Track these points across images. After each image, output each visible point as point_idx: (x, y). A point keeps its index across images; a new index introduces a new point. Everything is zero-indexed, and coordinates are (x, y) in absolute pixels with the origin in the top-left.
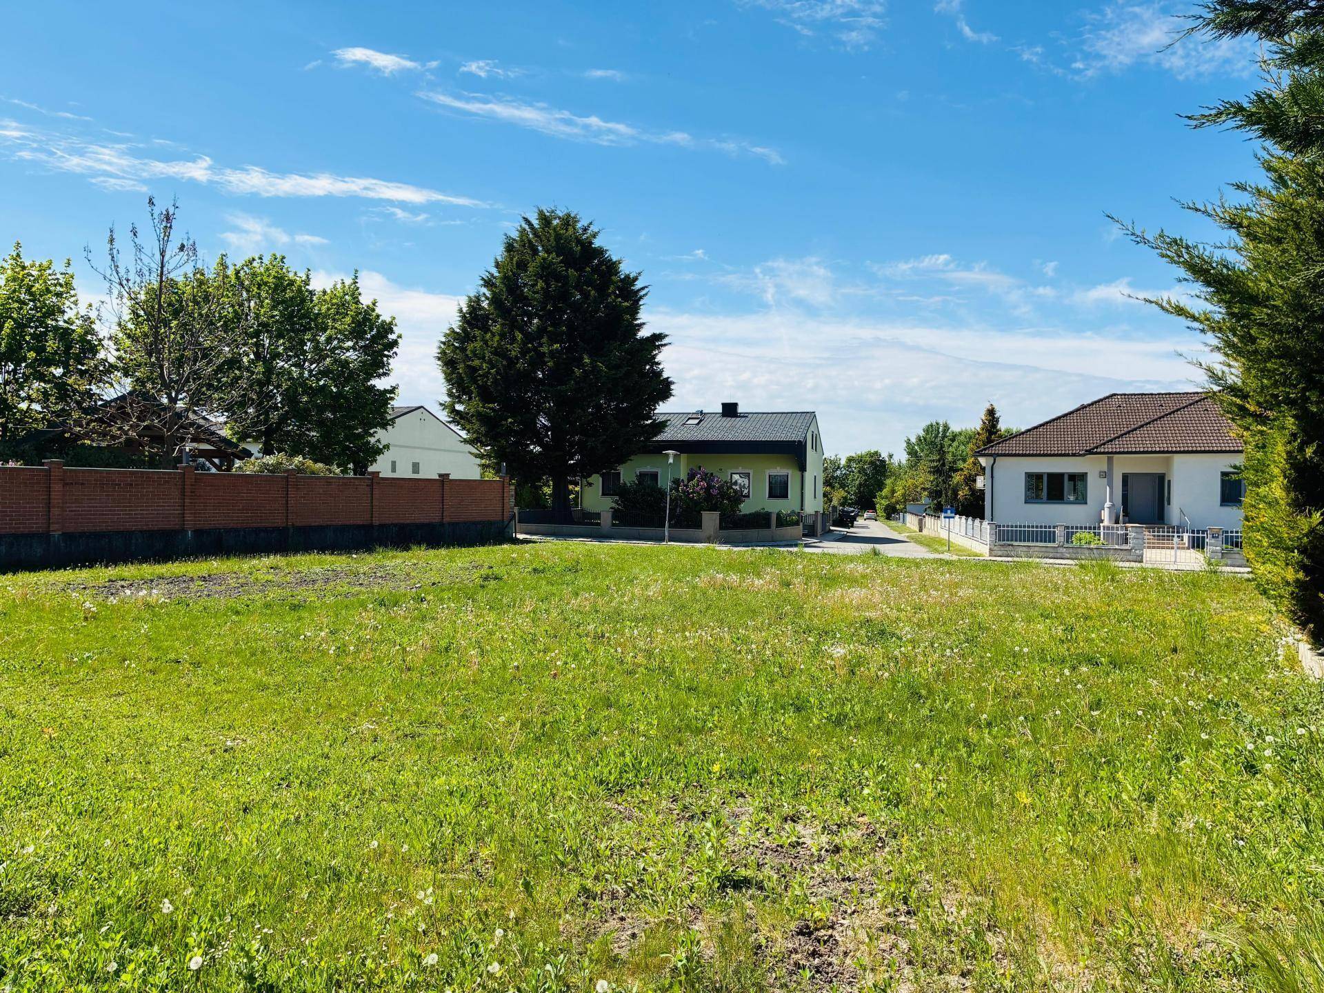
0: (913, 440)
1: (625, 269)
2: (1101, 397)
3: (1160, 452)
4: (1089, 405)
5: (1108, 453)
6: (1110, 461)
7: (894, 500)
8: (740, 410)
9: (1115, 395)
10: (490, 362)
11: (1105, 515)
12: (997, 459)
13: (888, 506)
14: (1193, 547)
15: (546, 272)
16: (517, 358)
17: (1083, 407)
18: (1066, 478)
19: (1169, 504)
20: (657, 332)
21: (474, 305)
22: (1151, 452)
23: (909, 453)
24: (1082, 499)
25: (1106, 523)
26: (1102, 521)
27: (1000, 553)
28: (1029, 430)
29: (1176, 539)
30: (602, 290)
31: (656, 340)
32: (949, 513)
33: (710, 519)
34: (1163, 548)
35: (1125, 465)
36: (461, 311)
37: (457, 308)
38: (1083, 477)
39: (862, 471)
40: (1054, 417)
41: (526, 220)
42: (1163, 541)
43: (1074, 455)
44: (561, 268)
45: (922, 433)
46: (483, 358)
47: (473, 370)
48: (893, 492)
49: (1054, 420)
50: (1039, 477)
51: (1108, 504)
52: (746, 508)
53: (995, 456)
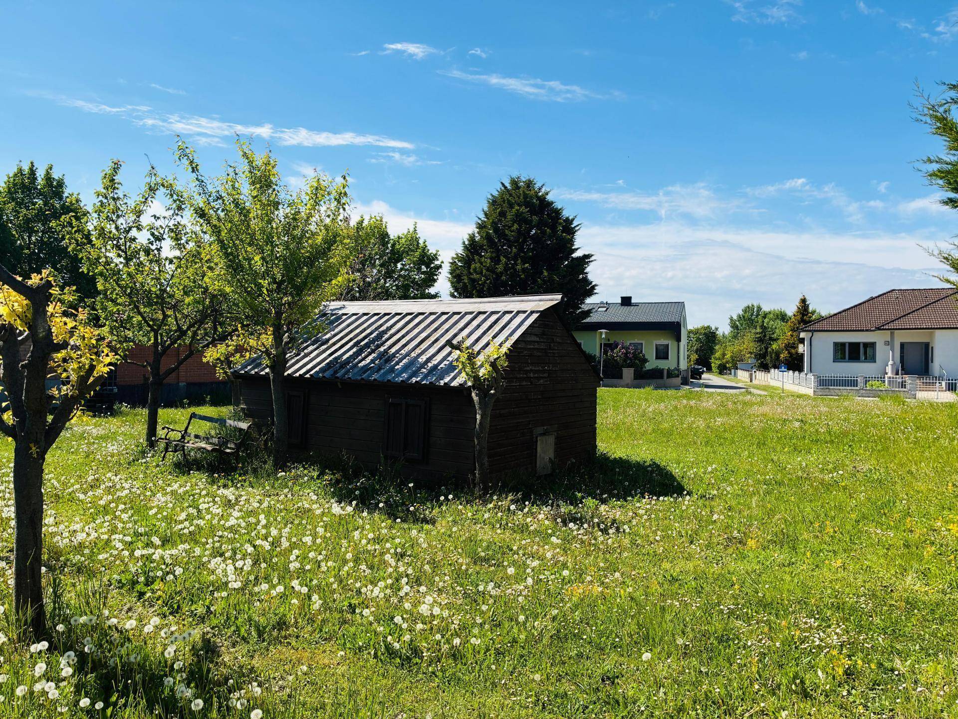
0: (735, 318)
1: (566, 214)
2: (885, 291)
3: (926, 329)
4: (876, 297)
5: (891, 329)
6: (892, 335)
7: (724, 361)
8: (633, 301)
9: (894, 290)
10: (485, 276)
11: (889, 369)
12: (815, 333)
13: (720, 365)
14: (949, 390)
15: (519, 218)
16: (501, 273)
17: (872, 299)
18: (861, 346)
19: (932, 362)
20: (587, 253)
21: (472, 238)
22: (920, 329)
23: (732, 327)
24: (873, 359)
25: (890, 375)
26: (887, 374)
27: (820, 393)
28: (836, 315)
29: (937, 384)
30: (554, 228)
31: (585, 259)
32: (783, 369)
33: (628, 373)
34: (930, 391)
35: (901, 337)
36: (464, 243)
37: (462, 242)
38: (873, 345)
39: (698, 340)
40: (852, 305)
41: (503, 184)
42: (929, 386)
43: (867, 330)
44: (528, 216)
45: (741, 313)
46: (481, 273)
47: (473, 281)
48: (724, 355)
49: (852, 308)
50: (843, 345)
51: (891, 362)
52: (648, 366)
53: (813, 331)
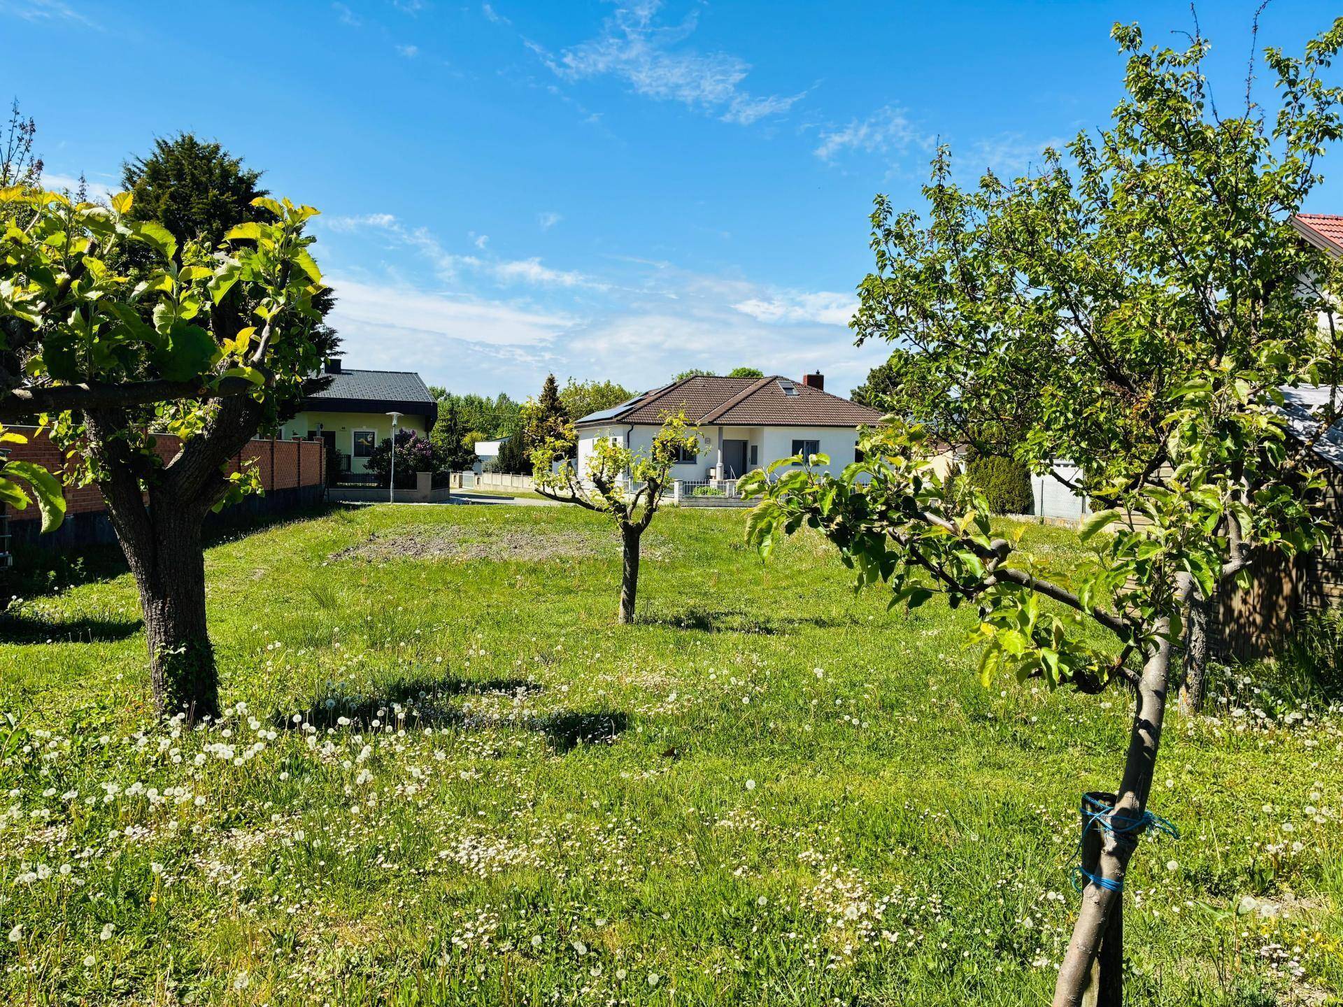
5: (721, 424)
6: (721, 430)
11: (717, 472)
12: (634, 426)
19: (754, 463)
22: (752, 424)
24: (693, 460)
25: (719, 478)
26: (712, 477)
51: (719, 464)
53: (633, 424)
